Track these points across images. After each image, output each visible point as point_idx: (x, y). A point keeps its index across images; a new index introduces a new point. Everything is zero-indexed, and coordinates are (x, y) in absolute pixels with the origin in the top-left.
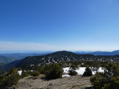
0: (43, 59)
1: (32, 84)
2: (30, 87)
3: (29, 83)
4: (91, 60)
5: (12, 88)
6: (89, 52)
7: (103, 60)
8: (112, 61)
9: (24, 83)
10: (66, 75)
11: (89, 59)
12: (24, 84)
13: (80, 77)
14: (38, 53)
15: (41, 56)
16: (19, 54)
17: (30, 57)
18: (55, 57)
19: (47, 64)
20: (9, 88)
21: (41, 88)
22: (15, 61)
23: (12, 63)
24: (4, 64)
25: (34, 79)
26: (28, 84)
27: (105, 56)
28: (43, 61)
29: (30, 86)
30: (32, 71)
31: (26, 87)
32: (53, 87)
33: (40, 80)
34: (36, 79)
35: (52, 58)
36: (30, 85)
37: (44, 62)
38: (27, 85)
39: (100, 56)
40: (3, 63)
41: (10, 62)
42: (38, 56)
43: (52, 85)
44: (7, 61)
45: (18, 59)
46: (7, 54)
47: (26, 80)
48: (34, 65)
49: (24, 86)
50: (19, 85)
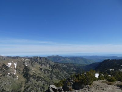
1: (105, 89)
2: (103, 91)
3: (102, 86)
12: (97, 86)
25: (108, 84)
26: (101, 88)
31: (99, 90)
33: (116, 87)
34: (111, 84)
36: (103, 89)
38: (100, 88)
44: (86, 62)
47: (100, 83)
48: (113, 70)
49: (97, 88)
50: (93, 86)
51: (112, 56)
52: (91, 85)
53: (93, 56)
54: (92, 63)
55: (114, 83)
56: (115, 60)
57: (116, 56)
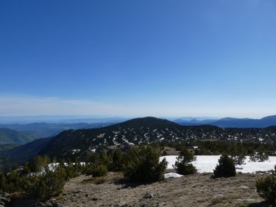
0: (101, 136)
1: (96, 196)
2: (95, 203)
3: (89, 192)
4: (213, 139)
5: (50, 204)
6: (208, 120)
7: (241, 137)
8: (262, 140)
9: (77, 192)
10: (171, 174)
11: (208, 137)
12: (77, 195)
13: (208, 178)
14: (89, 122)
15: (97, 129)
16: (44, 123)
17: (70, 131)
18: (129, 132)
19: (112, 147)
20: (44, 204)
21: (126, 205)
22: (36, 141)
23: (29, 145)
24: (10, 148)
25: (98, 184)
26: (87, 196)
27: (245, 129)
28: (101, 140)
29: (94, 200)
30: (82, 163)
31: (83, 202)
32: (155, 201)
33: (114, 186)
34: (102, 182)
35: (122, 133)
36: (93, 197)
37: (103, 142)
38: (85, 198)
39: (234, 128)
40: (8, 145)
41: (24, 142)
42: (88, 129)
43: (150, 197)
44: (16, 140)
45: (43, 137)
46: (17, 125)
47: (79, 186)
49: (79, 201)
50: (65, 198)
51: (77, 122)
52: (61, 195)
53: (36, 124)
54: (32, 140)
55: (105, 178)
56: (84, 130)
57: (85, 122)
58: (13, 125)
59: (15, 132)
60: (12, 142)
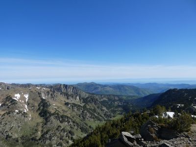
14: (190, 84)
16: (155, 84)
17: (174, 90)
24: (136, 98)
41: (143, 95)
42: (190, 90)
44: (139, 94)
48: (183, 105)
50: (193, 134)
51: (180, 83)
52: (190, 132)
53: (150, 84)
54: (148, 94)
58: (137, 84)
59: (138, 88)
60: (136, 95)
